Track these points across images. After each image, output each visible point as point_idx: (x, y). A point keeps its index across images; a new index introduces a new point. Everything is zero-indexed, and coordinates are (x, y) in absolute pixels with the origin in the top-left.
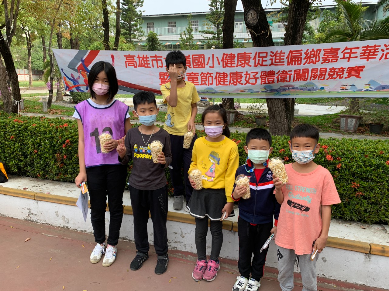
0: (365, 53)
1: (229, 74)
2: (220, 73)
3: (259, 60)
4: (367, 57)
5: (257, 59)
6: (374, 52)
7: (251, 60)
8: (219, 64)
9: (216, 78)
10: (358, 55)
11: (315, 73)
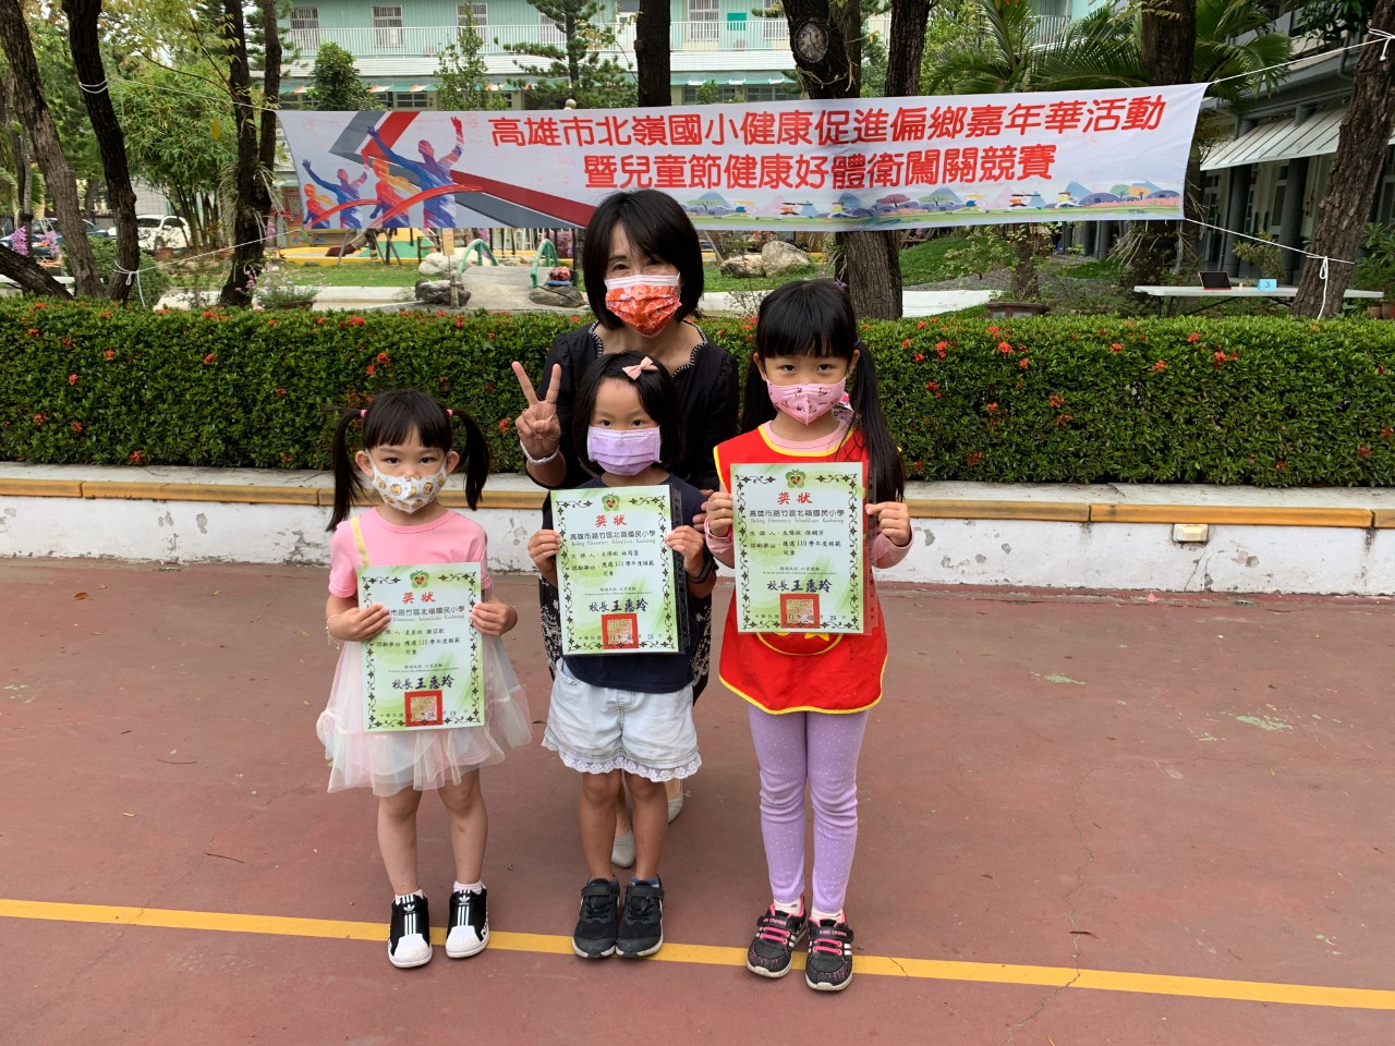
0: (1056, 115)
1: (758, 160)
2: (737, 158)
3: (829, 130)
4: (1058, 124)
5: (825, 127)
6: (1073, 115)
7: (812, 129)
8: (736, 136)
9: (727, 170)
10: (1042, 119)
11: (953, 159)
